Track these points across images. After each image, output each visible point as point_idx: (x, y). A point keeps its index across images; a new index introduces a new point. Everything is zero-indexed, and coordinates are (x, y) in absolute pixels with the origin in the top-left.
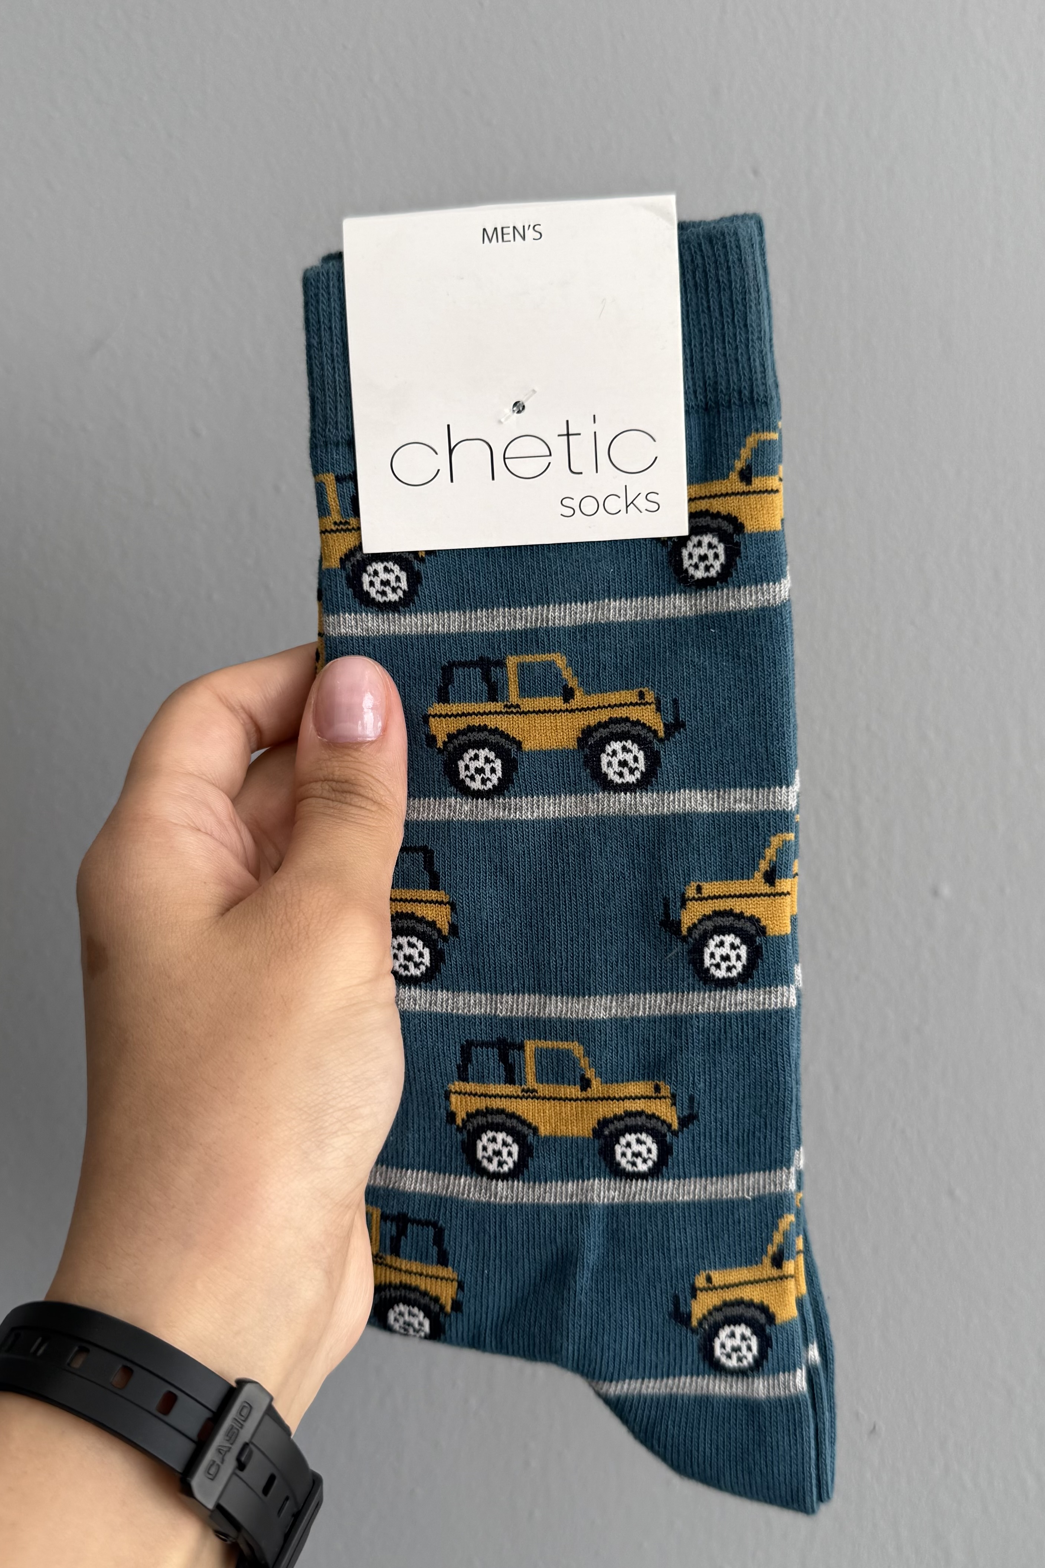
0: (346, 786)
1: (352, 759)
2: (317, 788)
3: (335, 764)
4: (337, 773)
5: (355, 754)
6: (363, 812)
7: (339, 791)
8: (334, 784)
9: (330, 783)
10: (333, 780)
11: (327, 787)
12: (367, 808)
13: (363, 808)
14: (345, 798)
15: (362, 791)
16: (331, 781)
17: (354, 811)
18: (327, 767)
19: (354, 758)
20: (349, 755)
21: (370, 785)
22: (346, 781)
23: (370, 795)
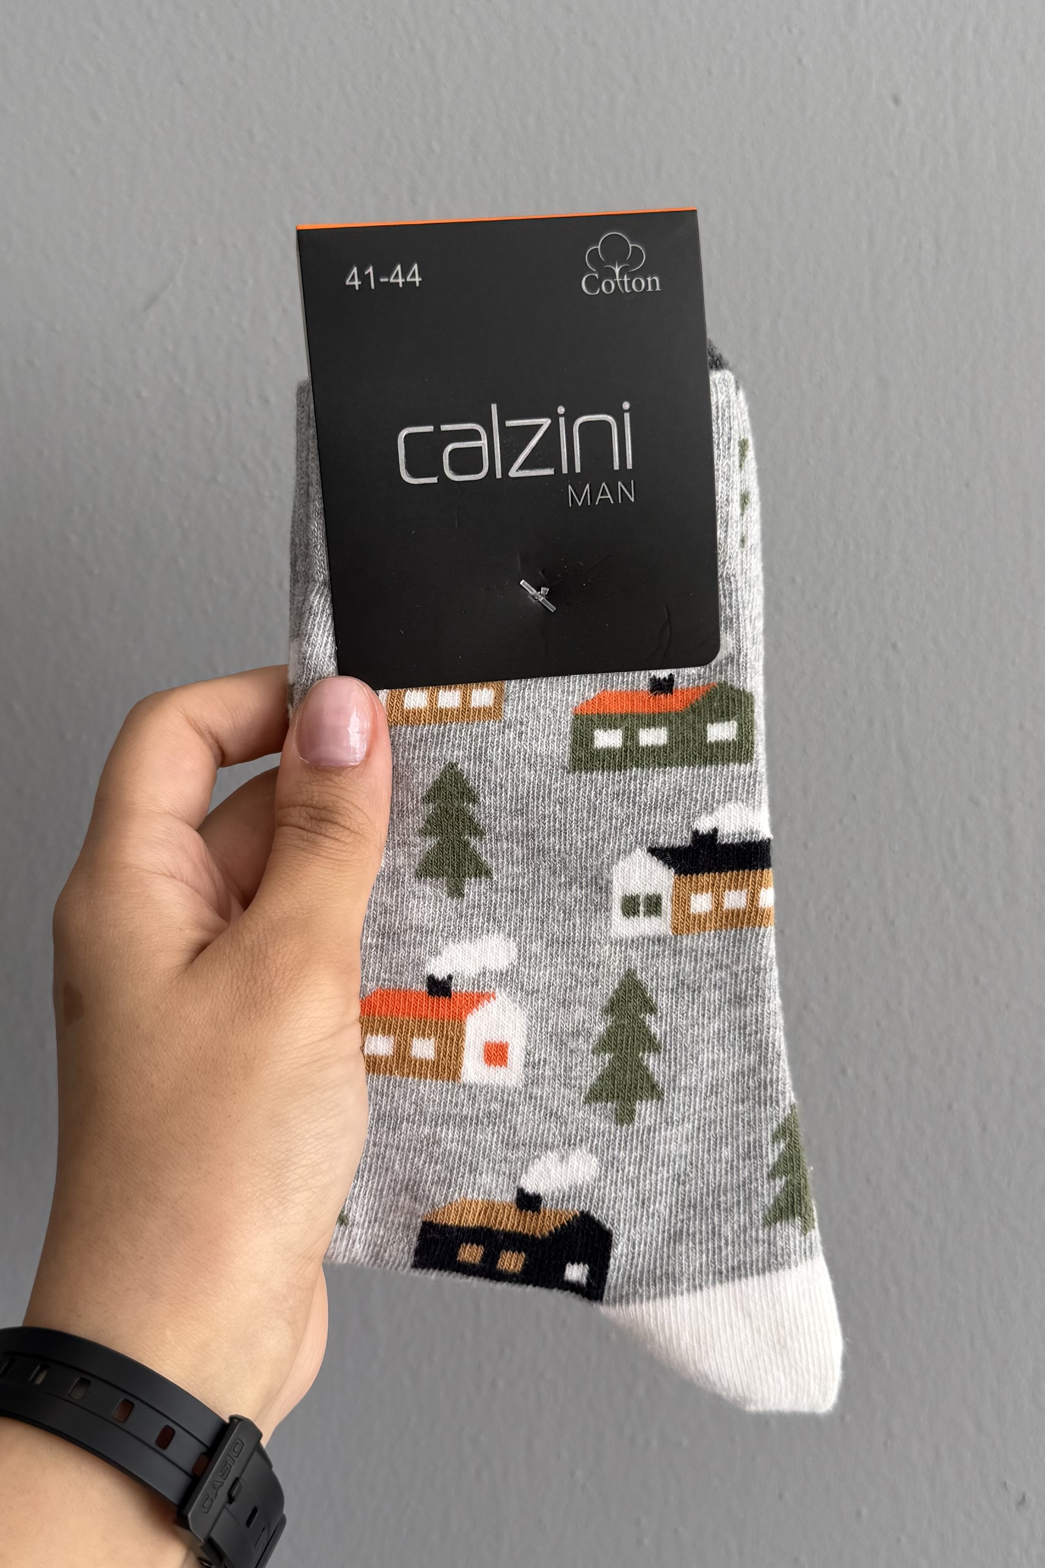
0: (324, 814)
1: (333, 784)
2: (296, 816)
3: (315, 788)
4: (316, 799)
5: (336, 779)
6: (336, 845)
7: (317, 819)
8: (312, 810)
9: (308, 809)
10: (311, 806)
11: (305, 815)
12: (342, 839)
13: (337, 839)
14: (321, 828)
15: (340, 819)
16: (309, 807)
17: (327, 843)
18: (307, 791)
19: (335, 783)
20: (330, 780)
21: (348, 813)
22: (324, 808)
23: (348, 824)
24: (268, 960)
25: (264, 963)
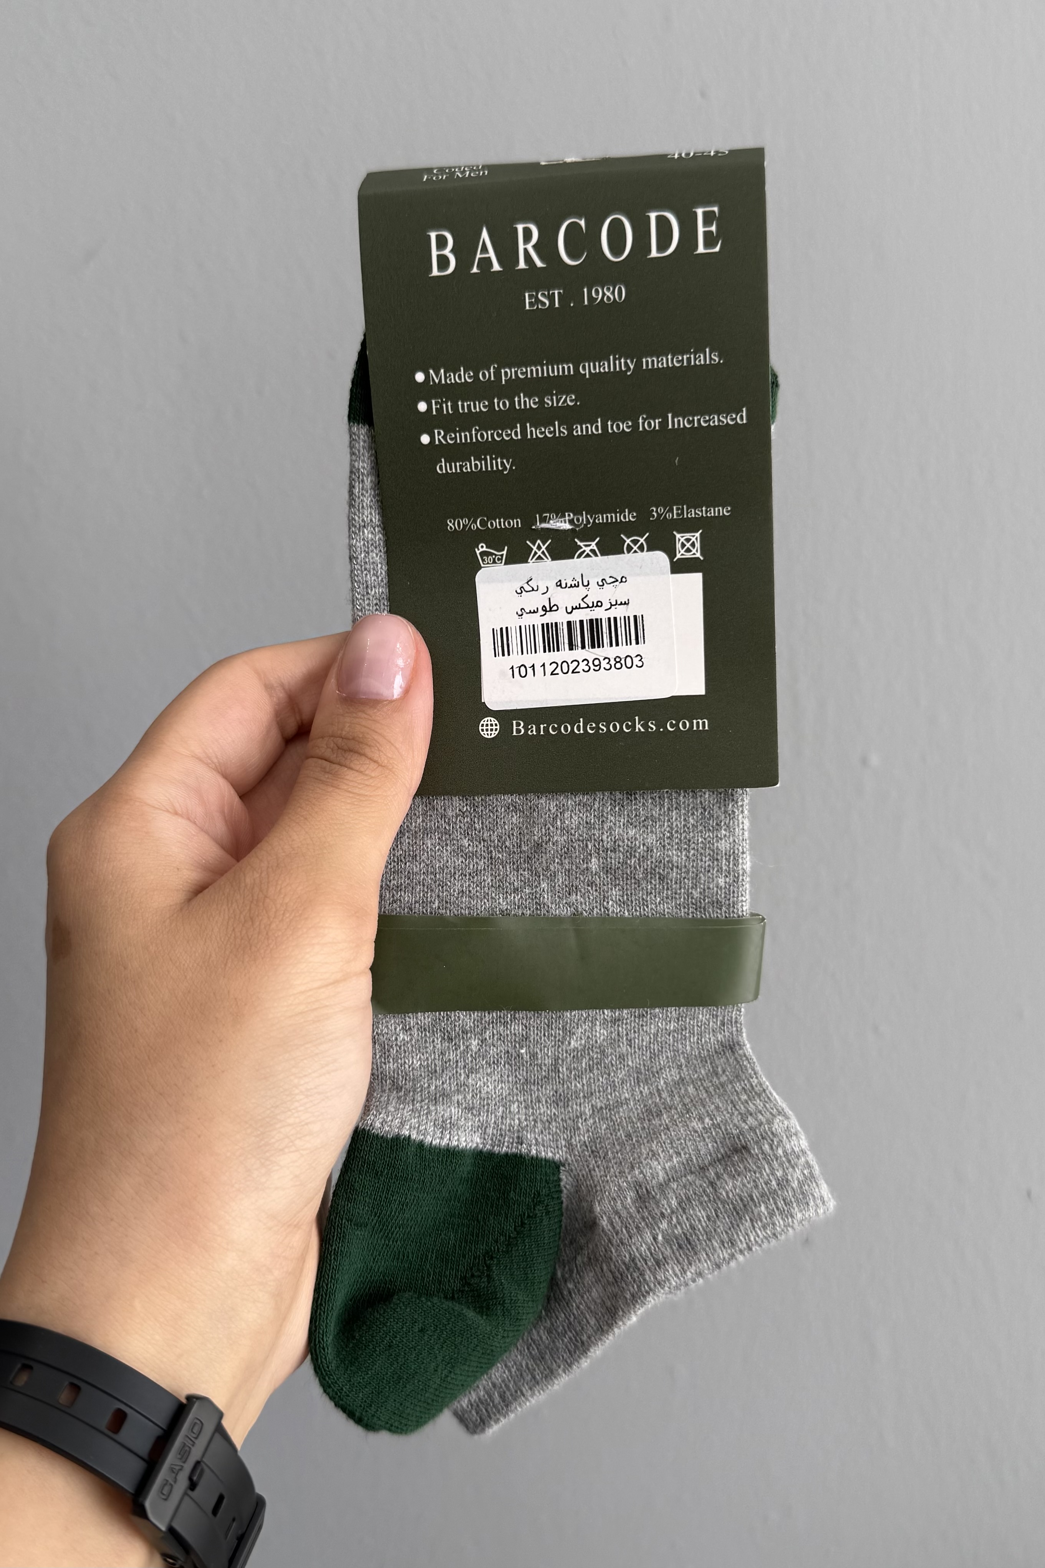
0: (352, 745)
1: (366, 716)
2: (323, 747)
3: (347, 720)
5: (370, 712)
6: (360, 778)
8: (340, 741)
9: (336, 740)
17: (350, 775)
18: (338, 723)
20: (364, 712)
23: (376, 757)
24: (268, 900)
25: (263, 903)
